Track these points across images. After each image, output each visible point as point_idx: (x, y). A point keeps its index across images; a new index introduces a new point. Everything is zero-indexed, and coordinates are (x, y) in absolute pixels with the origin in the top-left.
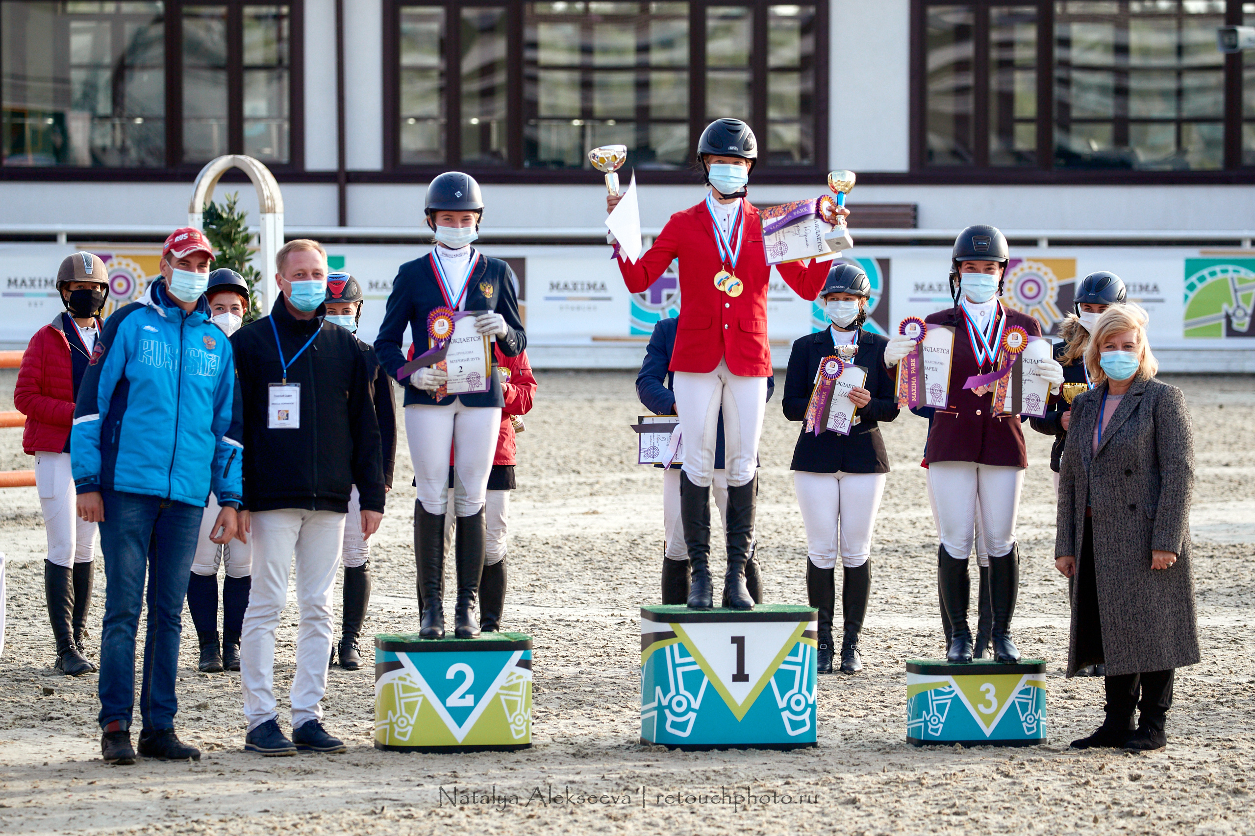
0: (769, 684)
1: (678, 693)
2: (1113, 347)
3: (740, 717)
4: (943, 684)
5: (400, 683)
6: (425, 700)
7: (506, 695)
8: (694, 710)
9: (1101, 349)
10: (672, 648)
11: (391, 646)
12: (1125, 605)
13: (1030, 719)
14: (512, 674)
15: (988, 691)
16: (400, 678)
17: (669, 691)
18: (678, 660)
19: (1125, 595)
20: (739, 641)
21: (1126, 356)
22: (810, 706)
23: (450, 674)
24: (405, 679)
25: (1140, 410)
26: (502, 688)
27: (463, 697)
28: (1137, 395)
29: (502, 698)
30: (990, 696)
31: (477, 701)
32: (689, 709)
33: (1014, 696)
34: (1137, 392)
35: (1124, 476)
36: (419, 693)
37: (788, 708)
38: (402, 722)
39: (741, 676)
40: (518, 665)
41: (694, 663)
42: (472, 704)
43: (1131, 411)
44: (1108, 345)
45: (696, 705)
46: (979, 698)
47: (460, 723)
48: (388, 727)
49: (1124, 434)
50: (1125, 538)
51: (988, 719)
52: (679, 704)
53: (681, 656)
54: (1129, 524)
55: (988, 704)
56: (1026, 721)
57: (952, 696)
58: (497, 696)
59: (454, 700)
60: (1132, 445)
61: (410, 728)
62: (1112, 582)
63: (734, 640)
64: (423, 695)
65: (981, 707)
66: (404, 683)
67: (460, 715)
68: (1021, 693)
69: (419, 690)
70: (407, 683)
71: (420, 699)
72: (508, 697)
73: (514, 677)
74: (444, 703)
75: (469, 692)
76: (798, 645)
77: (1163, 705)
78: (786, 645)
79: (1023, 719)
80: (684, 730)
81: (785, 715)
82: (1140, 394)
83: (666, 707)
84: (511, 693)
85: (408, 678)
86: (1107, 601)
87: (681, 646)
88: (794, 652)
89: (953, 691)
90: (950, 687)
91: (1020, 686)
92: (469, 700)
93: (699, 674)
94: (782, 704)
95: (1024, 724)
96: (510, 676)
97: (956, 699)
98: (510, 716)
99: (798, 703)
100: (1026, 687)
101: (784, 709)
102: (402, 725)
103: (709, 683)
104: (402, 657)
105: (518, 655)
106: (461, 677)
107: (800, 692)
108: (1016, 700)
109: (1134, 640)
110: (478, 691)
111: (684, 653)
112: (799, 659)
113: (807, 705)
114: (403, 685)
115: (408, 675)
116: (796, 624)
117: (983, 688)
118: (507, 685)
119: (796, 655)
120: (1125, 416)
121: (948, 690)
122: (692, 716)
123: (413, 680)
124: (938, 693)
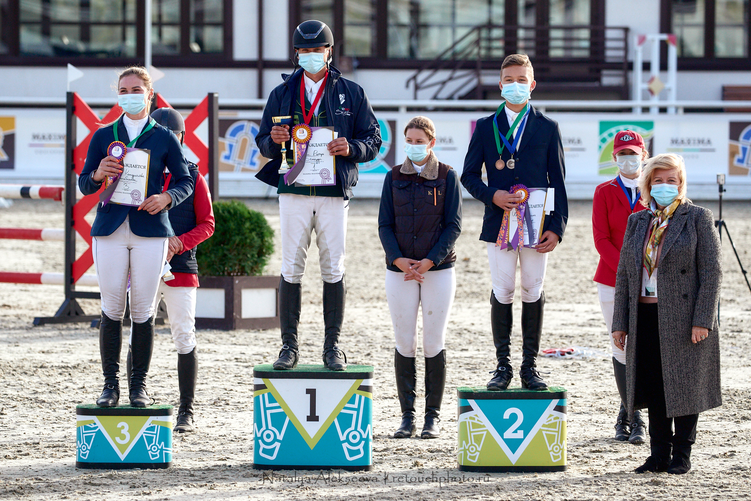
0: (334, 423)
1: (267, 428)
2: (660, 181)
3: (312, 446)
4: (90, 422)
5: (471, 421)
6: (488, 433)
7: (547, 431)
8: (279, 441)
9: (652, 182)
10: (263, 396)
11: (465, 395)
12: (680, 366)
13: (154, 449)
14: (551, 416)
15: (123, 427)
16: (471, 418)
17: (262, 427)
18: (268, 405)
19: (681, 359)
20: (312, 393)
21: (670, 188)
22: (364, 439)
23: (506, 415)
24: (474, 419)
25: (688, 226)
26: (544, 426)
27: (515, 432)
28: (683, 214)
29: (544, 432)
30: (125, 432)
31: (525, 435)
32: (275, 440)
33: (142, 432)
34: (684, 212)
35: (680, 274)
36: (484, 429)
37: (347, 440)
38: (472, 449)
39: (313, 417)
40: (555, 409)
41: (279, 407)
42: (523, 437)
43: (683, 226)
44: (657, 179)
45: (280, 437)
46: (117, 433)
47: (513, 450)
48: (463, 452)
49: (680, 243)
50: (680, 319)
51: (123, 448)
52: (268, 436)
53: (270, 402)
54: (683, 308)
55: (123, 437)
56: (151, 450)
57: (96, 430)
58: (540, 431)
59: (509, 434)
60: (687, 251)
61: (478, 454)
62: (672, 350)
63: (308, 391)
64: (487, 430)
65: (118, 439)
66: (473, 421)
67: (514, 444)
68: (147, 429)
69: (484, 426)
70: (476, 421)
71: (485, 433)
72: (548, 433)
73: (552, 418)
74: (502, 436)
75: (520, 428)
76: (354, 395)
77: (691, 440)
78: (346, 395)
79: (149, 448)
80: (272, 455)
81: (345, 446)
82: (685, 214)
83: (259, 438)
84: (550, 429)
85: (476, 418)
86: (668, 364)
87: (270, 395)
88: (352, 401)
89: (97, 427)
90: (95, 424)
91: (147, 425)
92: (520, 434)
93: (283, 416)
94: (342, 438)
95: (150, 452)
96: (549, 417)
97: (99, 433)
98: (550, 446)
99: (354, 437)
100: (152, 425)
101: (344, 442)
102: (472, 451)
103: (290, 422)
104: (472, 403)
105: (555, 402)
106: (514, 417)
107: (356, 429)
108: (144, 435)
109: (687, 392)
110: (526, 427)
111: (272, 399)
112: (356, 406)
113: (362, 439)
114: (472, 423)
115: (476, 415)
116: (353, 381)
117: (119, 425)
118: (547, 424)
119: (353, 403)
120: (679, 230)
121: (93, 426)
122: (277, 445)
123: (479, 419)
124: (87, 428)
